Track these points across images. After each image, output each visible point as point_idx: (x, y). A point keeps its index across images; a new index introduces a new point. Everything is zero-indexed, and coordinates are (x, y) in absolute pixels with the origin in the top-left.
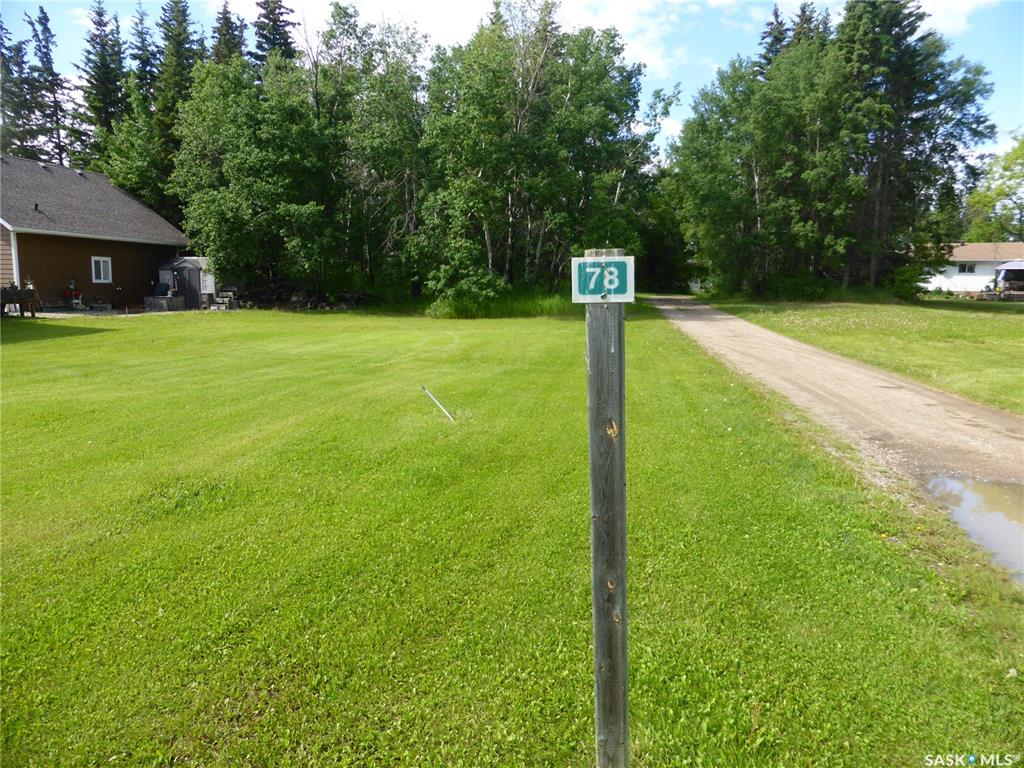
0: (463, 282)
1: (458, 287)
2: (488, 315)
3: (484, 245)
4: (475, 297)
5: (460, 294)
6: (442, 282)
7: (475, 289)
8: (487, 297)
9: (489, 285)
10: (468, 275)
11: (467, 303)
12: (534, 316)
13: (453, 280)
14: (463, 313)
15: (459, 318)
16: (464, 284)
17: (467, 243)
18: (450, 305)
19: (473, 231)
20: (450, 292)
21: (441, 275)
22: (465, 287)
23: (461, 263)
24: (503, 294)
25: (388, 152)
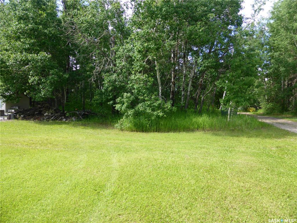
0: (140, 105)
1: (137, 108)
2: (158, 130)
3: (156, 79)
4: (149, 116)
5: (137, 114)
6: (125, 105)
7: (149, 111)
8: (158, 117)
9: (159, 107)
10: (144, 101)
11: (143, 121)
12: (193, 130)
13: (133, 104)
14: (140, 128)
15: (137, 131)
16: (140, 107)
17: (144, 77)
18: (131, 122)
19: (149, 70)
20: (131, 112)
21: (125, 100)
22: (141, 109)
23: (139, 91)
24: (170, 114)
25: (97, 25)
